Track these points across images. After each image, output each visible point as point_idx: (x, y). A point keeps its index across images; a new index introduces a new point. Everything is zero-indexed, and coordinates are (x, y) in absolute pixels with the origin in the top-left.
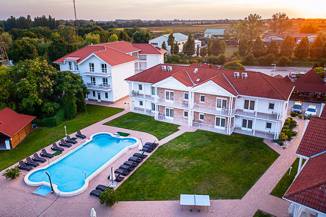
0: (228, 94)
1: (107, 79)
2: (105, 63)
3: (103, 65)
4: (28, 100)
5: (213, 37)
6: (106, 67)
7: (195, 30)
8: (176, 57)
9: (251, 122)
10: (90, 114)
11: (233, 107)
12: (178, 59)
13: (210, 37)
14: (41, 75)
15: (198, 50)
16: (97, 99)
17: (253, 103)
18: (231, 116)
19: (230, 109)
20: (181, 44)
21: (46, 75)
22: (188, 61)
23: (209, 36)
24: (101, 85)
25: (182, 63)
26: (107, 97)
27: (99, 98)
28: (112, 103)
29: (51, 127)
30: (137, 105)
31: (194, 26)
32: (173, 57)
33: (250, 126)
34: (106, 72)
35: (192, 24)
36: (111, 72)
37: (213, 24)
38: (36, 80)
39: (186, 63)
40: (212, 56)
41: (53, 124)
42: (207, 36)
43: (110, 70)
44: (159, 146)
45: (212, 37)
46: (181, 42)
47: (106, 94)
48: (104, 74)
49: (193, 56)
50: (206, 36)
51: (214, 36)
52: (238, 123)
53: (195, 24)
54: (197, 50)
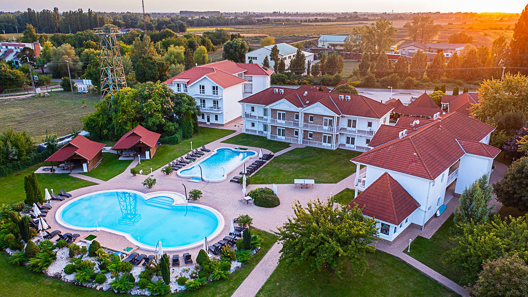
0: (333, 114)
1: (217, 101)
2: (216, 85)
3: (214, 88)
4: (154, 120)
5: (330, 47)
6: (217, 89)
7: (306, 32)
8: (282, 76)
9: (353, 139)
10: (204, 135)
11: (338, 125)
12: (284, 79)
13: (326, 47)
14: (164, 97)
15: (309, 67)
16: (206, 121)
17: (355, 121)
18: (335, 133)
19: (335, 127)
20: (287, 58)
21: (168, 97)
22: (296, 81)
23: (324, 46)
24: (212, 108)
25: (289, 84)
26: (216, 119)
27: (208, 120)
28: (222, 125)
29: (174, 144)
30: (250, 127)
31: (304, 25)
32: (279, 76)
33: (353, 143)
34: (217, 94)
35: (301, 21)
36: (222, 94)
37: (333, 21)
38: (160, 101)
39: (294, 84)
40: (326, 76)
41: (174, 142)
42: (322, 46)
43: (222, 93)
44: (275, 156)
45: (328, 47)
46: (287, 56)
47: (216, 116)
48: (215, 97)
49: (303, 75)
50: (320, 45)
51: (331, 45)
52: (343, 140)
53: (306, 21)
54: (307, 67)
